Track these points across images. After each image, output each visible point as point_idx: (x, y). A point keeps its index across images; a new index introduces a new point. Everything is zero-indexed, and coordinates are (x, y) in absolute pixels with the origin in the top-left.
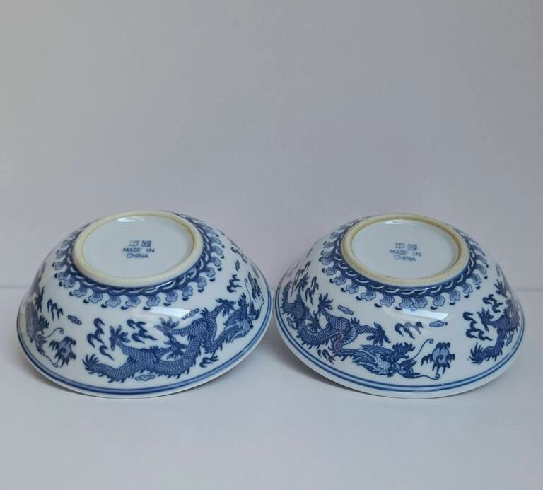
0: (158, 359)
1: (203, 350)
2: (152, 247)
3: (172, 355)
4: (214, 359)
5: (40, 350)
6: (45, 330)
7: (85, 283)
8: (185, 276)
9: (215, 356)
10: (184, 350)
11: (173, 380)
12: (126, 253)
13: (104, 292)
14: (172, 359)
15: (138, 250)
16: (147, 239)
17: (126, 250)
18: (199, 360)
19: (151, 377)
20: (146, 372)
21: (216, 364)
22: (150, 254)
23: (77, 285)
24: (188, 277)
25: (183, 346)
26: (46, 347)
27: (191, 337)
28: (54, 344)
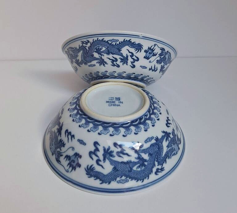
0: (131, 169)
1: (156, 163)
2: (121, 101)
3: (139, 167)
4: (162, 169)
5: (58, 161)
6: (62, 148)
7: (88, 120)
8: (144, 117)
9: (163, 167)
10: (146, 163)
11: (140, 183)
12: (108, 104)
13: (100, 125)
14: (139, 169)
15: (114, 102)
16: (118, 97)
17: (107, 102)
18: (154, 170)
19: (127, 181)
20: (124, 178)
21: (164, 173)
22: (121, 104)
23: (83, 121)
24: (145, 117)
25: (145, 161)
26: (62, 159)
27: (150, 155)
28: (68, 157)
